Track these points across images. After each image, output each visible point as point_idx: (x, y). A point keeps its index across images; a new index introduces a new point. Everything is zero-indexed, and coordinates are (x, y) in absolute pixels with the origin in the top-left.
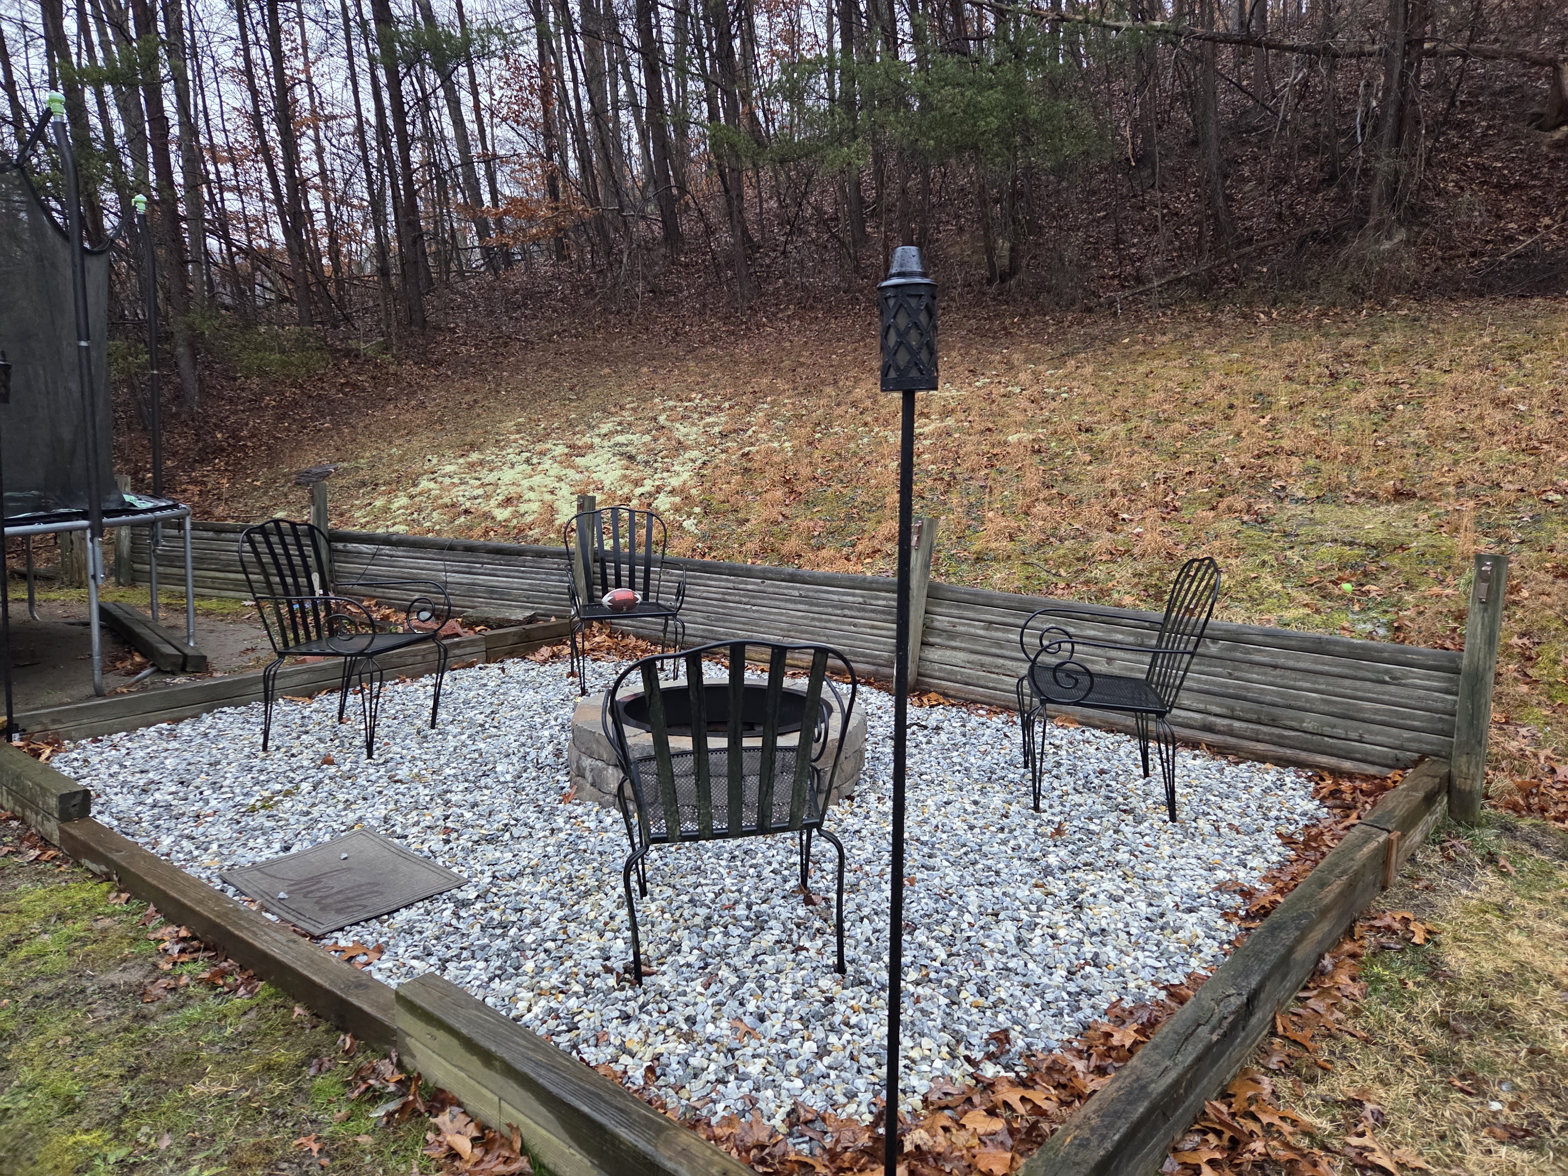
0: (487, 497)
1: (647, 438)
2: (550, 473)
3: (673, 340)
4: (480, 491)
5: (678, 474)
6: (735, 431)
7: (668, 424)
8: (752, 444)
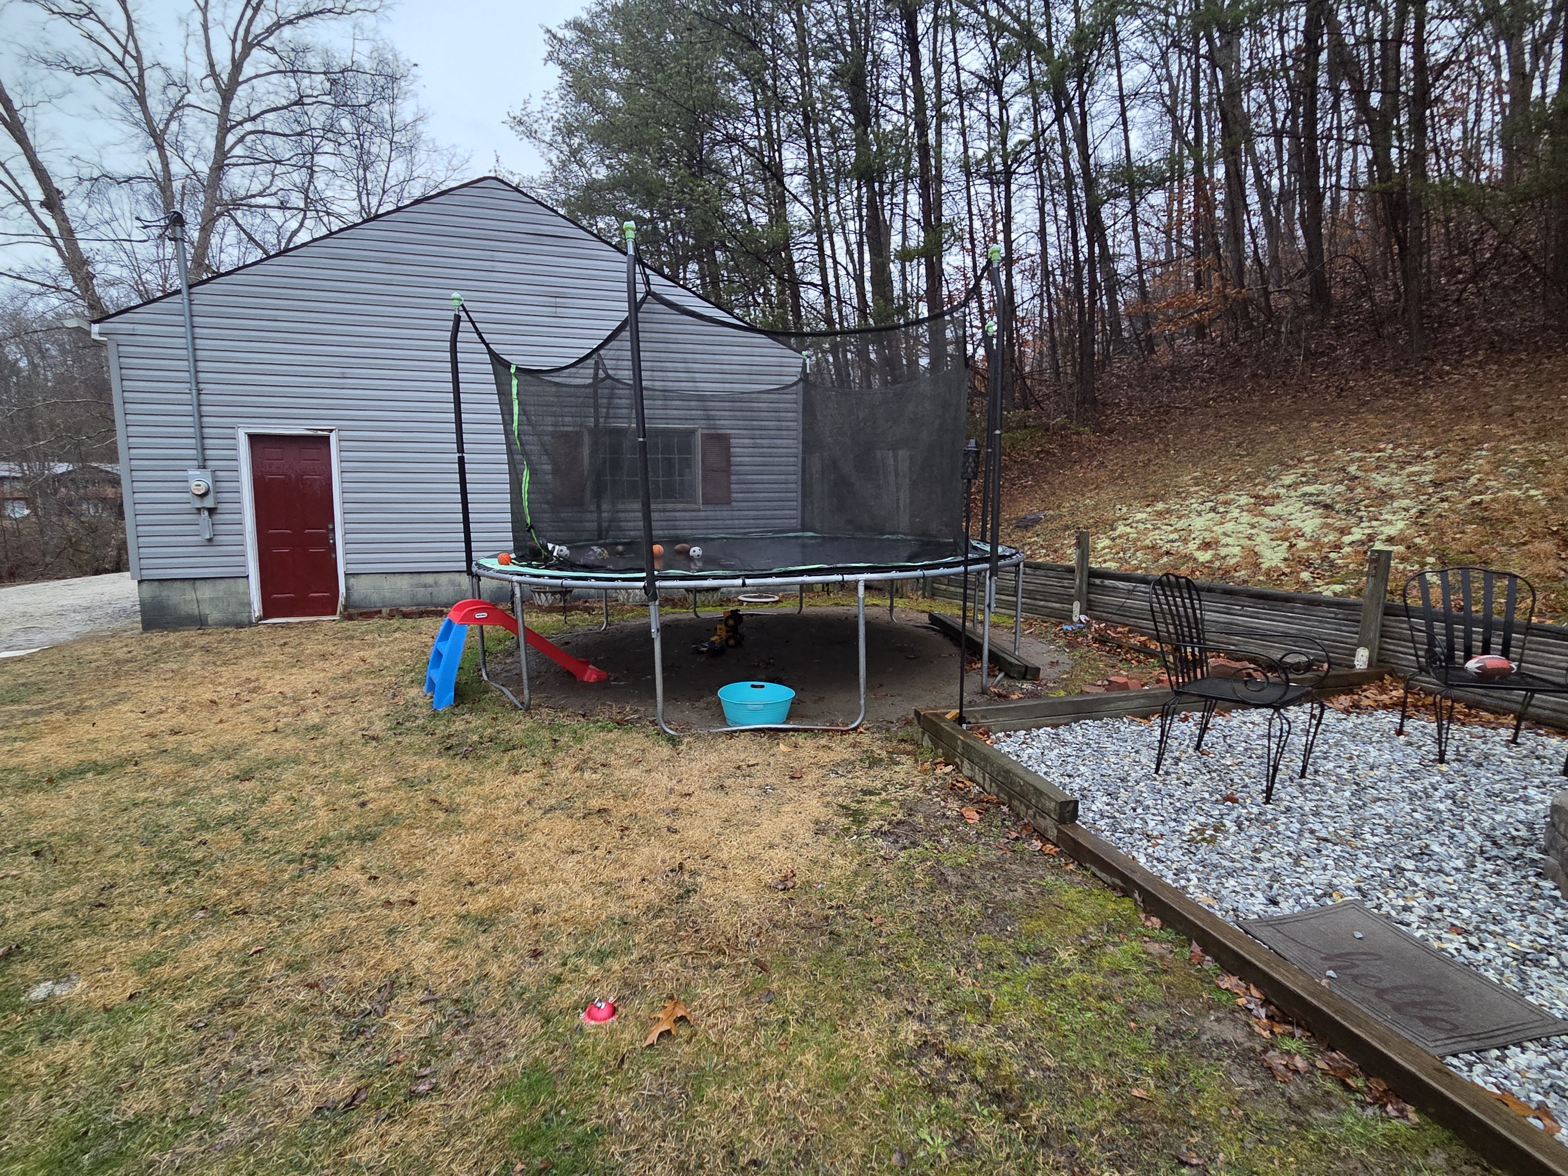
0: (1185, 541)
1: (1340, 488)
2: (1241, 520)
3: (1339, 396)
4: (1175, 536)
5: (1391, 523)
6: (1451, 480)
7: (1359, 474)
8: (1481, 493)
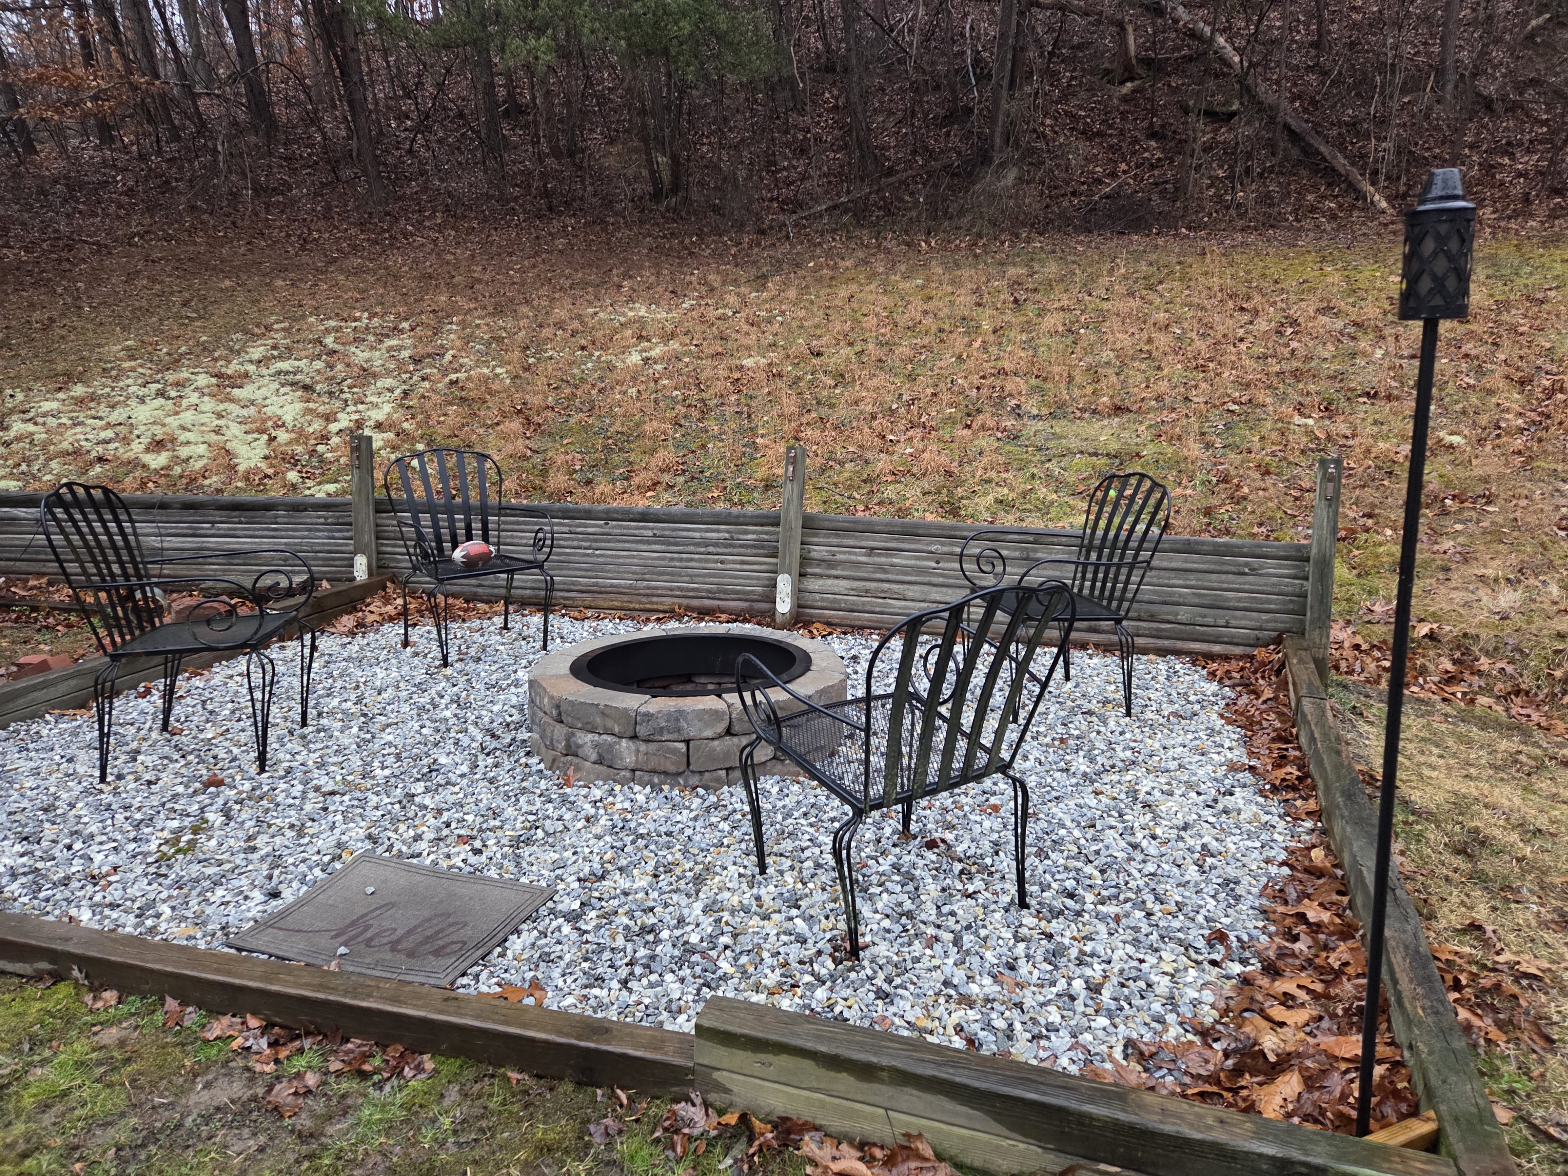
0: (126, 441)
1: (319, 365)
2: (202, 407)
3: (303, 248)
4: (109, 434)
5: (376, 406)
6: (429, 356)
7: (337, 347)
8: (456, 371)
